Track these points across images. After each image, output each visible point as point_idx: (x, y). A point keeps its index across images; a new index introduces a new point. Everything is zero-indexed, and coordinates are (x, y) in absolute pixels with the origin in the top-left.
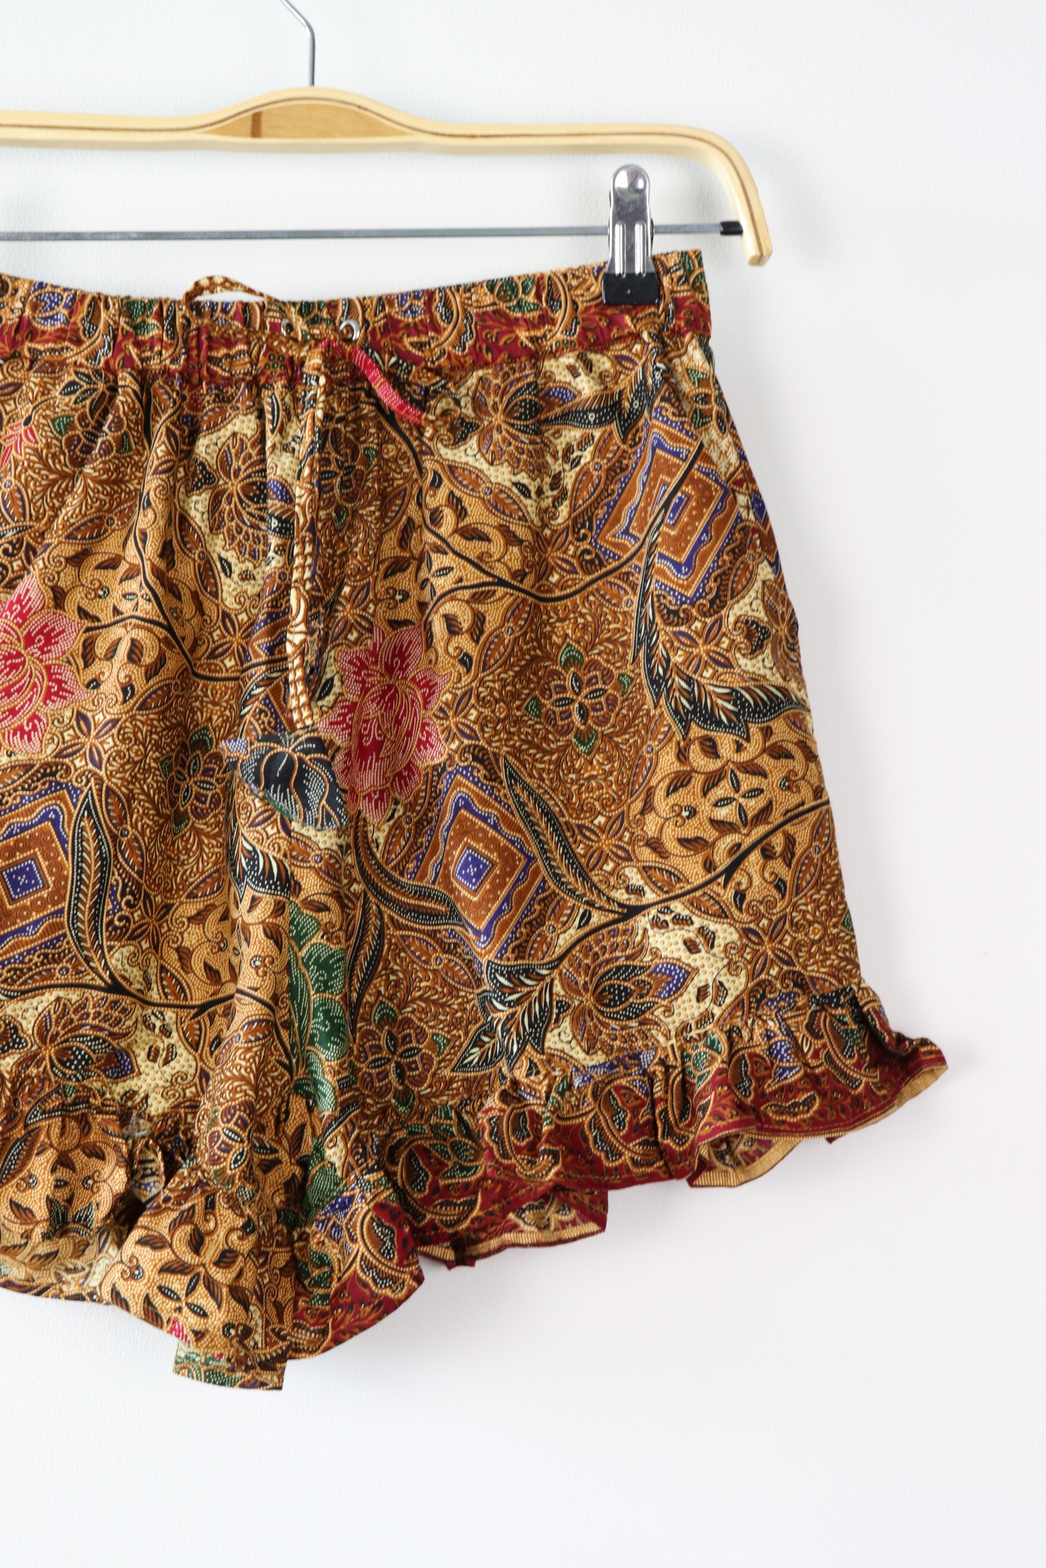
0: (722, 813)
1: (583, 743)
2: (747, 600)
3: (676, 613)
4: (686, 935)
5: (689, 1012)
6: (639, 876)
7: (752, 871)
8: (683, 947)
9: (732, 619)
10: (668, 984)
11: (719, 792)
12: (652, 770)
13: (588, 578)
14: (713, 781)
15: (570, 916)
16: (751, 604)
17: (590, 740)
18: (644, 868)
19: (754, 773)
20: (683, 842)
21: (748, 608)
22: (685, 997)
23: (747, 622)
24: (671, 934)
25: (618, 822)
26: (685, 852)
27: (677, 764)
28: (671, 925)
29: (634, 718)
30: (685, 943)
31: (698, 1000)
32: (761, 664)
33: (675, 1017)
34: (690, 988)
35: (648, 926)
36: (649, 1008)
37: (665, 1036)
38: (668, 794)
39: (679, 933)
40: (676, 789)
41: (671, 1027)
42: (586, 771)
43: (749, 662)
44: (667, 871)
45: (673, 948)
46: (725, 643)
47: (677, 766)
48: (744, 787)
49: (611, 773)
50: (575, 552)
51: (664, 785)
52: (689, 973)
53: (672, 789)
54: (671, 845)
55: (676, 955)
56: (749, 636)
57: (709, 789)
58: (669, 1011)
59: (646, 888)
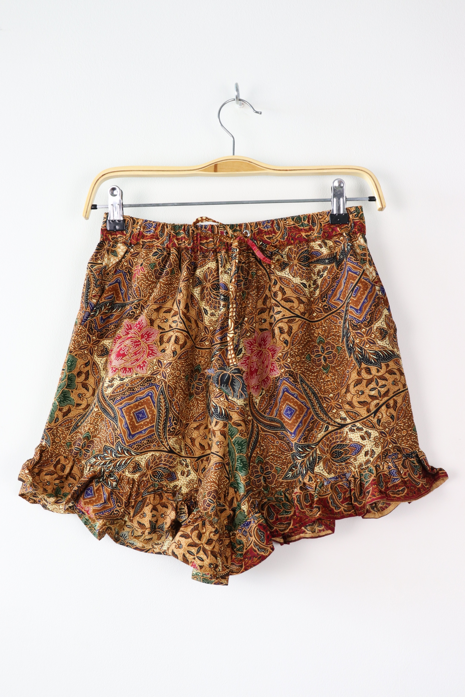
0: (373, 393)
1: (325, 370)
2: (380, 321)
3: (356, 326)
4: (361, 434)
5: (362, 460)
6: (345, 414)
7: (383, 412)
8: (360, 438)
9: (375, 328)
10: (355, 450)
11: (371, 386)
12: (349, 379)
13: (326, 314)
14: (369, 382)
15: (321, 427)
16: (381, 323)
17: (327, 368)
18: (346, 411)
19: (383, 380)
20: (360, 403)
21: (380, 324)
22: (361, 455)
23: (380, 329)
24: (356, 434)
25: (337, 396)
26: (360, 406)
27: (357, 376)
28: (356, 431)
29: (343, 361)
30: (361, 437)
31: (365, 456)
32: (385, 343)
33: (357, 461)
34: (362, 452)
35: (348, 431)
36: (349, 458)
37: (354, 468)
38: (354, 387)
39: (359, 433)
40: (357, 385)
41: (356, 465)
42: (326, 379)
43: (381, 342)
44: (354, 412)
45: (357, 438)
46: (373, 336)
47: (357, 377)
48: (380, 384)
49: (335, 380)
50: (322, 306)
51: (353, 384)
52: (362, 447)
53: (356, 385)
54: (356, 404)
55: (358, 441)
56: (381, 334)
57: (368, 385)
58: (355, 459)
59: (347, 418)
